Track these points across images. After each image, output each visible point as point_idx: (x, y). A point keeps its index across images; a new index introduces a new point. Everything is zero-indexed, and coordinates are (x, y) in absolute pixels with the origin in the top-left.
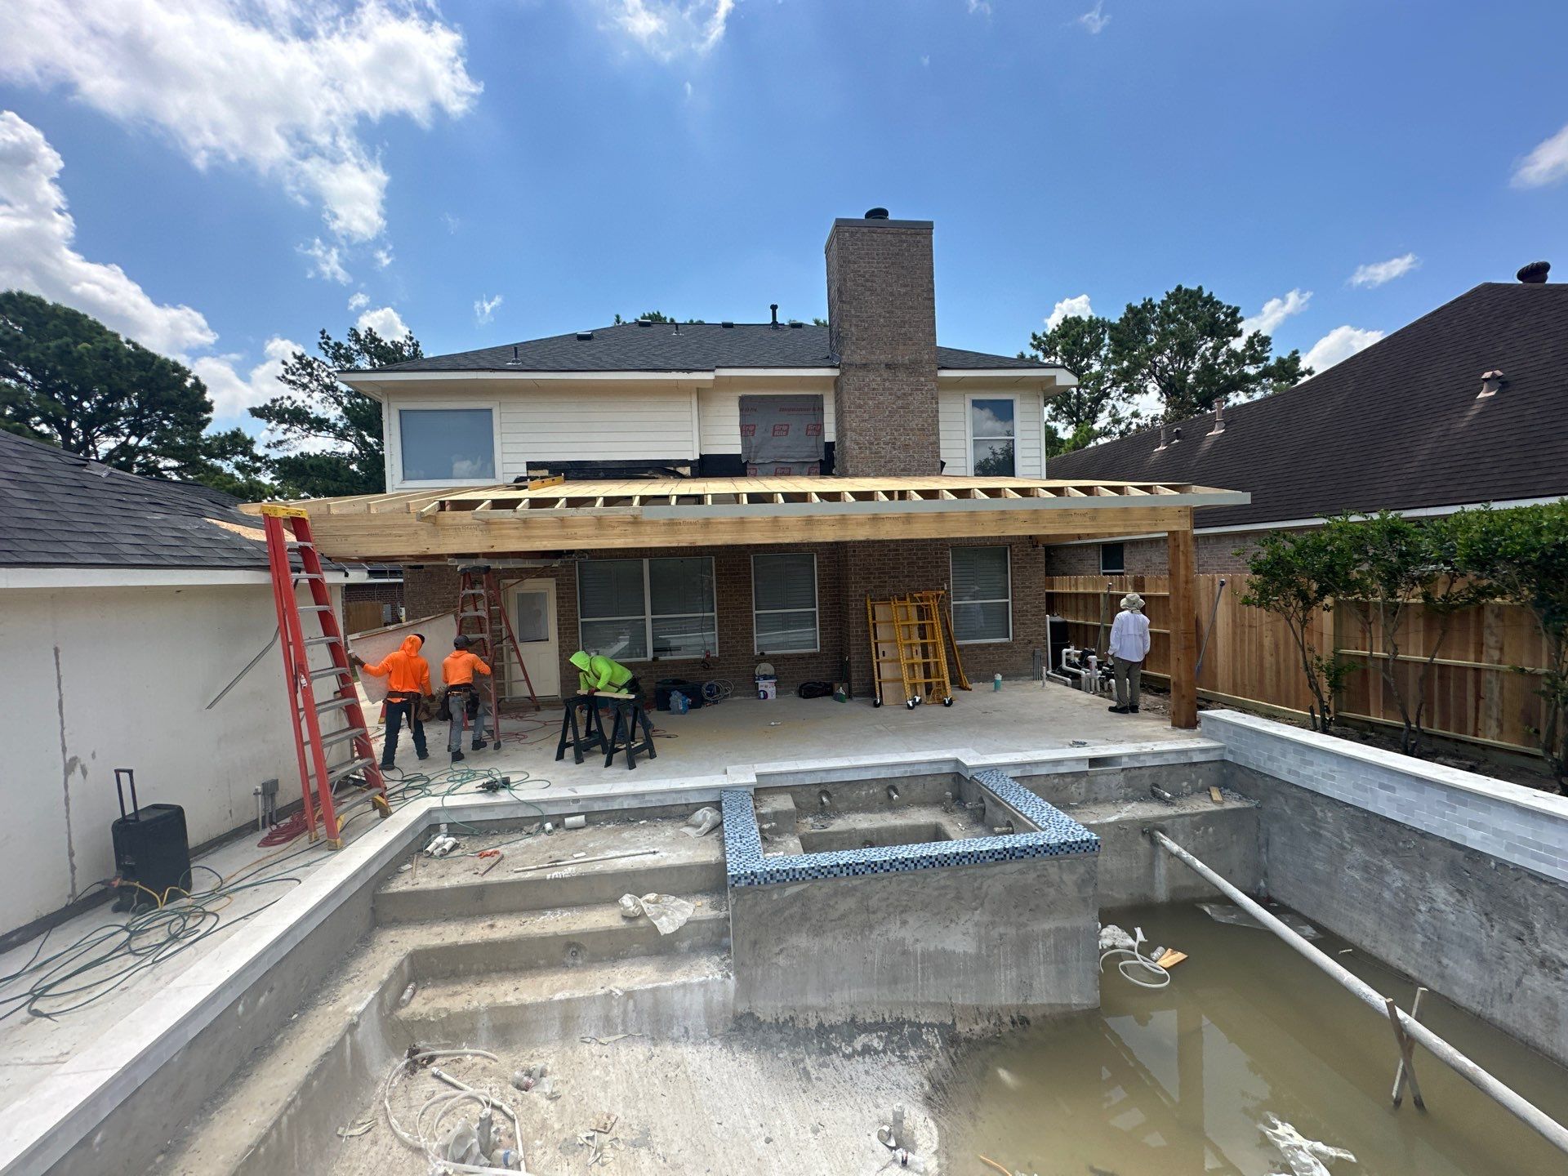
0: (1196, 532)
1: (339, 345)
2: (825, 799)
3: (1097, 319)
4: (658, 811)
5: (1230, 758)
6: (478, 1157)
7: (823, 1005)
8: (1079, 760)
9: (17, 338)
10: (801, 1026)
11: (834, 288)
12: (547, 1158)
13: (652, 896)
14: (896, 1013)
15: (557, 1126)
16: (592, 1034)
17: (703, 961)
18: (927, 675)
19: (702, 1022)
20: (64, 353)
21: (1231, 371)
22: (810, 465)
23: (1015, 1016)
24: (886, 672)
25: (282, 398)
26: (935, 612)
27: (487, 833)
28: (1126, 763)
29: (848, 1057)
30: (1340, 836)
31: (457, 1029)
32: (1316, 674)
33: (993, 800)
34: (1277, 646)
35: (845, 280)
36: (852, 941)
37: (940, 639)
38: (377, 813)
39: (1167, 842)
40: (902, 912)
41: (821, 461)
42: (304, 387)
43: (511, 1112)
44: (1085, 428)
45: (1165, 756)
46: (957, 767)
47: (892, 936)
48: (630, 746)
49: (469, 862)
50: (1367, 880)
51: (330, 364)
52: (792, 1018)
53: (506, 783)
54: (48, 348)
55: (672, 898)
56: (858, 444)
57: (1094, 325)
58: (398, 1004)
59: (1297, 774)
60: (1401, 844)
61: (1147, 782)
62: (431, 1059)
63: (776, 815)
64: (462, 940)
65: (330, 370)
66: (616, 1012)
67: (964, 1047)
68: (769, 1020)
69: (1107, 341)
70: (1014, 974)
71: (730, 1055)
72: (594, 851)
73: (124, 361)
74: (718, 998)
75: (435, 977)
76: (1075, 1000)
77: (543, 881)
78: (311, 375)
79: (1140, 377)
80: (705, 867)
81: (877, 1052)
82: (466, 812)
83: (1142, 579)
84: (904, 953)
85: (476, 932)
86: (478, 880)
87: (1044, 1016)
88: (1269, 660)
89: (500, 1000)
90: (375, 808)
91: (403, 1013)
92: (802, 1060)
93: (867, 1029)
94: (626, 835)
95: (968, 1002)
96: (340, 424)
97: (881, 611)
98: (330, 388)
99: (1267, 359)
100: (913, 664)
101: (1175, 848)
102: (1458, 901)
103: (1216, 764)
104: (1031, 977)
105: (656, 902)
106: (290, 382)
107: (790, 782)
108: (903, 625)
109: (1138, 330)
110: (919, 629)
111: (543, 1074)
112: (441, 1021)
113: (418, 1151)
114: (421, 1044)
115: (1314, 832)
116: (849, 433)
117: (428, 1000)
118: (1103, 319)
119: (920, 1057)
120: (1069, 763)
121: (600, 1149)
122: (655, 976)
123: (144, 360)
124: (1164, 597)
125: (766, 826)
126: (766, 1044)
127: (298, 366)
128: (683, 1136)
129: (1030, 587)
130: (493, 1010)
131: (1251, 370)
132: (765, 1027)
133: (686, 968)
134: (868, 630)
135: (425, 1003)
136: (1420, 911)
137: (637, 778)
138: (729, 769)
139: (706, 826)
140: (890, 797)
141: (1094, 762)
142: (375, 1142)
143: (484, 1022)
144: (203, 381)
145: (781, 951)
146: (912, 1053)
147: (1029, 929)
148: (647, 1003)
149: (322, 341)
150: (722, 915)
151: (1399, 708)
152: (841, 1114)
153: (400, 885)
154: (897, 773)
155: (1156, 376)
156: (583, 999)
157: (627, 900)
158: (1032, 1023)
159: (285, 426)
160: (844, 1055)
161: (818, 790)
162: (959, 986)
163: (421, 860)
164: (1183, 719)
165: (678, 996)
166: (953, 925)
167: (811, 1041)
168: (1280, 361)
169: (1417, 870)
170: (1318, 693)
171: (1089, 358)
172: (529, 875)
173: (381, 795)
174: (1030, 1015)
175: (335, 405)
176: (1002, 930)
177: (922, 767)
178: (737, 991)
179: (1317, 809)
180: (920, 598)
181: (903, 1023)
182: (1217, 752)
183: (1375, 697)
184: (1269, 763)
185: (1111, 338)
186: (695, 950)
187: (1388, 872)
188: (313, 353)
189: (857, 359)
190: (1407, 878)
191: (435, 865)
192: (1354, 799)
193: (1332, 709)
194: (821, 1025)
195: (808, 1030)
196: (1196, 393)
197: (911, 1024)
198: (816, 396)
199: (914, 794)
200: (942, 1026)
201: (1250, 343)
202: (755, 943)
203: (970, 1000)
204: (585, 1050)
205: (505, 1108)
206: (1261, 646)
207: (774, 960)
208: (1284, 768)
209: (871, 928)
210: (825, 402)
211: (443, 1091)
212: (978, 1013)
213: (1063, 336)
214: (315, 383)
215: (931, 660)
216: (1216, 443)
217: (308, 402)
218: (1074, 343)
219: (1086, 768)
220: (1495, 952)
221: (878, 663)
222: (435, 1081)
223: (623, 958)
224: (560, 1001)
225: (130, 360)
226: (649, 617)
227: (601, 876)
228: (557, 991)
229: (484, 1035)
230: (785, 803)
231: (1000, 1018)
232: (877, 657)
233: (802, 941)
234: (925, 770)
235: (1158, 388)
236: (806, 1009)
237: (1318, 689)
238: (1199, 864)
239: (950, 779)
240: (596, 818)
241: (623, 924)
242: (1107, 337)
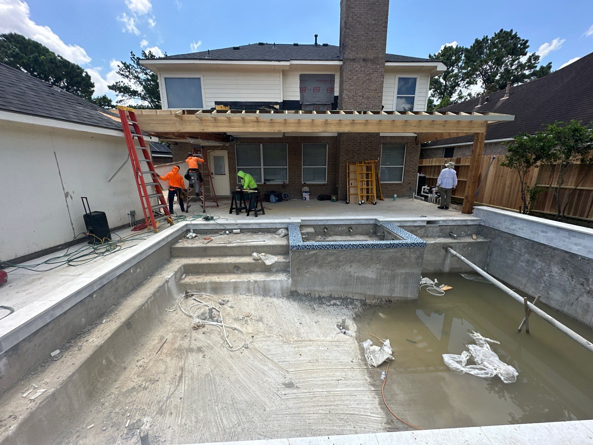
0: (486, 141)
1: (139, 59)
2: (325, 230)
3: (460, 47)
4: (266, 229)
5: (483, 224)
6: (209, 319)
7: (321, 290)
8: (423, 221)
9: (18, 54)
10: (313, 296)
11: (343, 22)
12: (230, 321)
13: (263, 254)
14: (346, 295)
15: (233, 314)
16: (243, 292)
17: (281, 275)
18: (368, 192)
19: (280, 292)
20: (36, 60)
21: (517, 73)
22: (327, 106)
23: (387, 299)
24: (352, 191)
25: (120, 82)
26: (373, 169)
27: (207, 233)
28: (441, 223)
29: (328, 306)
30: (520, 250)
31: (201, 288)
32: (525, 193)
33: (388, 232)
34: (511, 184)
35: (348, 17)
36: (332, 271)
37: (374, 179)
38: (169, 225)
39: (452, 251)
40: (350, 263)
41: (332, 104)
42: (127, 77)
43: (218, 310)
44: (446, 99)
45: (457, 222)
46: (376, 222)
47: (346, 270)
48: (255, 209)
49: (201, 241)
50: (527, 266)
51: (136, 67)
52: (310, 293)
53: (212, 218)
54: (30, 58)
55: (270, 255)
56: (348, 96)
57: (459, 50)
58: (181, 279)
59: (509, 228)
60: (544, 253)
61: (448, 231)
62: (193, 295)
63: (307, 233)
64: (200, 263)
65: (136, 70)
66: (251, 287)
67: (368, 307)
68: (302, 293)
69: (463, 58)
70: (389, 286)
71: (289, 302)
72: (243, 240)
73: (59, 64)
74: (285, 285)
75: (192, 273)
76: (409, 296)
77: (227, 247)
78: (129, 71)
79: (475, 76)
80: (282, 246)
81: (338, 305)
82: (199, 226)
83: (460, 158)
84: (350, 276)
85: (205, 261)
86: (204, 245)
87: (397, 300)
88: (507, 190)
89: (214, 280)
90: (168, 223)
91: (183, 282)
92: (313, 305)
93: (335, 299)
94: (254, 236)
95: (371, 294)
96: (143, 93)
97: (352, 167)
98: (137, 77)
99: (536, 67)
100: (362, 188)
101: (455, 253)
102: (562, 272)
103: (477, 226)
104: (394, 288)
105: (265, 256)
106: (122, 74)
107: (313, 223)
108: (360, 173)
109: (478, 52)
110: (366, 175)
111: (228, 301)
112: (195, 285)
113: (191, 316)
114: (189, 291)
115: (510, 250)
116: (345, 91)
117: (190, 279)
118: (463, 47)
119: (352, 308)
120: (419, 222)
121: (247, 320)
122: (264, 277)
123: (66, 64)
124: (468, 166)
125: (304, 237)
126: (301, 300)
127: (124, 68)
128: (273, 320)
129: (413, 161)
130: (211, 283)
131: (527, 72)
132: (301, 295)
133: (275, 276)
134: (346, 175)
135: (189, 279)
136: (545, 276)
137: (258, 219)
138: (291, 218)
139: (283, 234)
140: (350, 231)
141: (429, 222)
142: (177, 313)
143: (209, 286)
144: (89, 74)
145: (307, 272)
146: (350, 306)
147: (395, 272)
148: (261, 285)
149: (132, 56)
150: (287, 261)
151: (557, 207)
152: (325, 319)
153: (178, 245)
154: (353, 223)
155: (482, 75)
156: (241, 282)
157: (255, 254)
158: (393, 302)
159: (122, 94)
160: (327, 305)
161: (323, 227)
162: (368, 288)
163: (185, 239)
164: (467, 210)
165: (272, 284)
166: (369, 268)
167: (316, 300)
168: (542, 68)
169: (548, 262)
170: (525, 201)
171: (453, 66)
172: (221, 245)
173: (170, 218)
174: (392, 299)
175: (140, 85)
176: (386, 271)
177: (362, 221)
178: (292, 284)
179: (514, 241)
180: (368, 163)
181: (348, 298)
182: (478, 221)
183: (548, 204)
184: (498, 225)
185: (465, 56)
186: (278, 271)
187: (536, 263)
188: (129, 62)
189: (351, 56)
190: (543, 264)
191: (190, 241)
192: (529, 237)
193: (529, 207)
194: (320, 296)
195: (315, 298)
196: (499, 84)
197: (350, 298)
198: (332, 75)
199: (358, 231)
200: (361, 300)
201: (529, 60)
202: (298, 269)
203: (372, 293)
204: (241, 297)
205: (216, 308)
206: (505, 184)
207: (305, 275)
208: (504, 226)
209: (339, 267)
210: (335, 78)
211: (197, 303)
212: (374, 297)
213: (443, 55)
214: (131, 75)
215: (370, 187)
216: (504, 103)
217: (130, 84)
218: (448, 59)
219: (425, 224)
220: (571, 289)
221: (349, 188)
222: (194, 301)
223: (254, 272)
224: (233, 282)
225: (61, 64)
226: (262, 167)
227: (246, 247)
228: (232, 279)
229: (209, 290)
230: (311, 230)
231: (382, 299)
232: (349, 185)
233: (315, 269)
234: (363, 222)
235: (482, 81)
236: (315, 291)
237: (525, 199)
238: (463, 258)
239: (372, 226)
240: (244, 231)
241: (254, 261)
242: (463, 55)
